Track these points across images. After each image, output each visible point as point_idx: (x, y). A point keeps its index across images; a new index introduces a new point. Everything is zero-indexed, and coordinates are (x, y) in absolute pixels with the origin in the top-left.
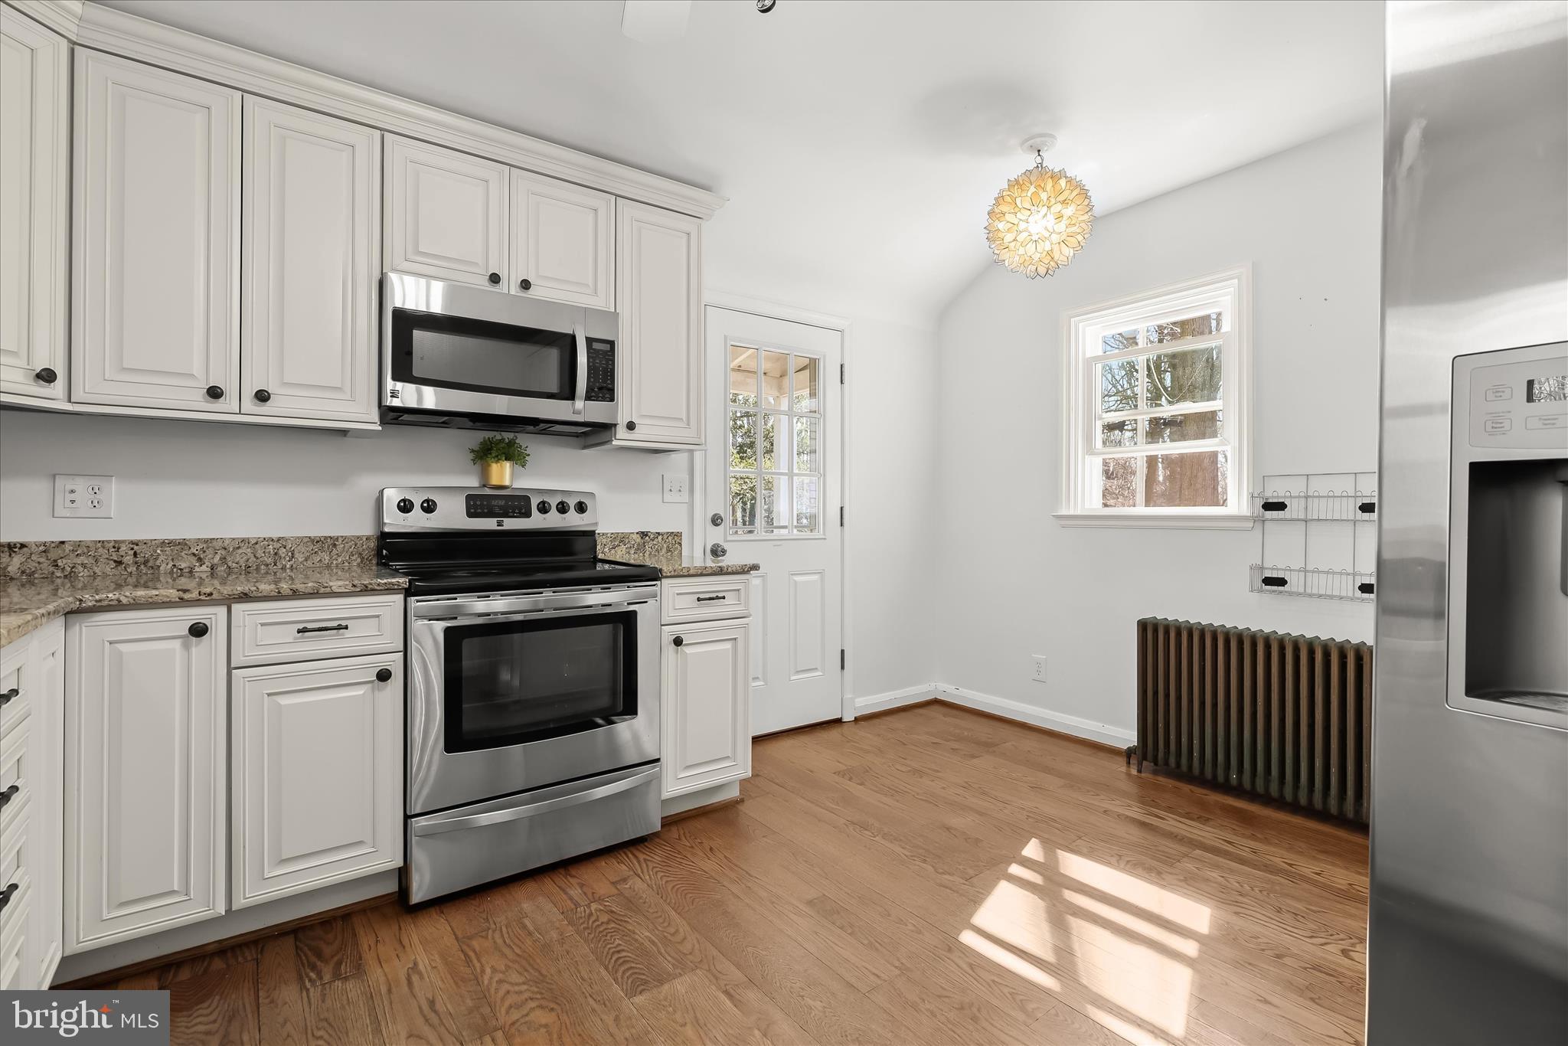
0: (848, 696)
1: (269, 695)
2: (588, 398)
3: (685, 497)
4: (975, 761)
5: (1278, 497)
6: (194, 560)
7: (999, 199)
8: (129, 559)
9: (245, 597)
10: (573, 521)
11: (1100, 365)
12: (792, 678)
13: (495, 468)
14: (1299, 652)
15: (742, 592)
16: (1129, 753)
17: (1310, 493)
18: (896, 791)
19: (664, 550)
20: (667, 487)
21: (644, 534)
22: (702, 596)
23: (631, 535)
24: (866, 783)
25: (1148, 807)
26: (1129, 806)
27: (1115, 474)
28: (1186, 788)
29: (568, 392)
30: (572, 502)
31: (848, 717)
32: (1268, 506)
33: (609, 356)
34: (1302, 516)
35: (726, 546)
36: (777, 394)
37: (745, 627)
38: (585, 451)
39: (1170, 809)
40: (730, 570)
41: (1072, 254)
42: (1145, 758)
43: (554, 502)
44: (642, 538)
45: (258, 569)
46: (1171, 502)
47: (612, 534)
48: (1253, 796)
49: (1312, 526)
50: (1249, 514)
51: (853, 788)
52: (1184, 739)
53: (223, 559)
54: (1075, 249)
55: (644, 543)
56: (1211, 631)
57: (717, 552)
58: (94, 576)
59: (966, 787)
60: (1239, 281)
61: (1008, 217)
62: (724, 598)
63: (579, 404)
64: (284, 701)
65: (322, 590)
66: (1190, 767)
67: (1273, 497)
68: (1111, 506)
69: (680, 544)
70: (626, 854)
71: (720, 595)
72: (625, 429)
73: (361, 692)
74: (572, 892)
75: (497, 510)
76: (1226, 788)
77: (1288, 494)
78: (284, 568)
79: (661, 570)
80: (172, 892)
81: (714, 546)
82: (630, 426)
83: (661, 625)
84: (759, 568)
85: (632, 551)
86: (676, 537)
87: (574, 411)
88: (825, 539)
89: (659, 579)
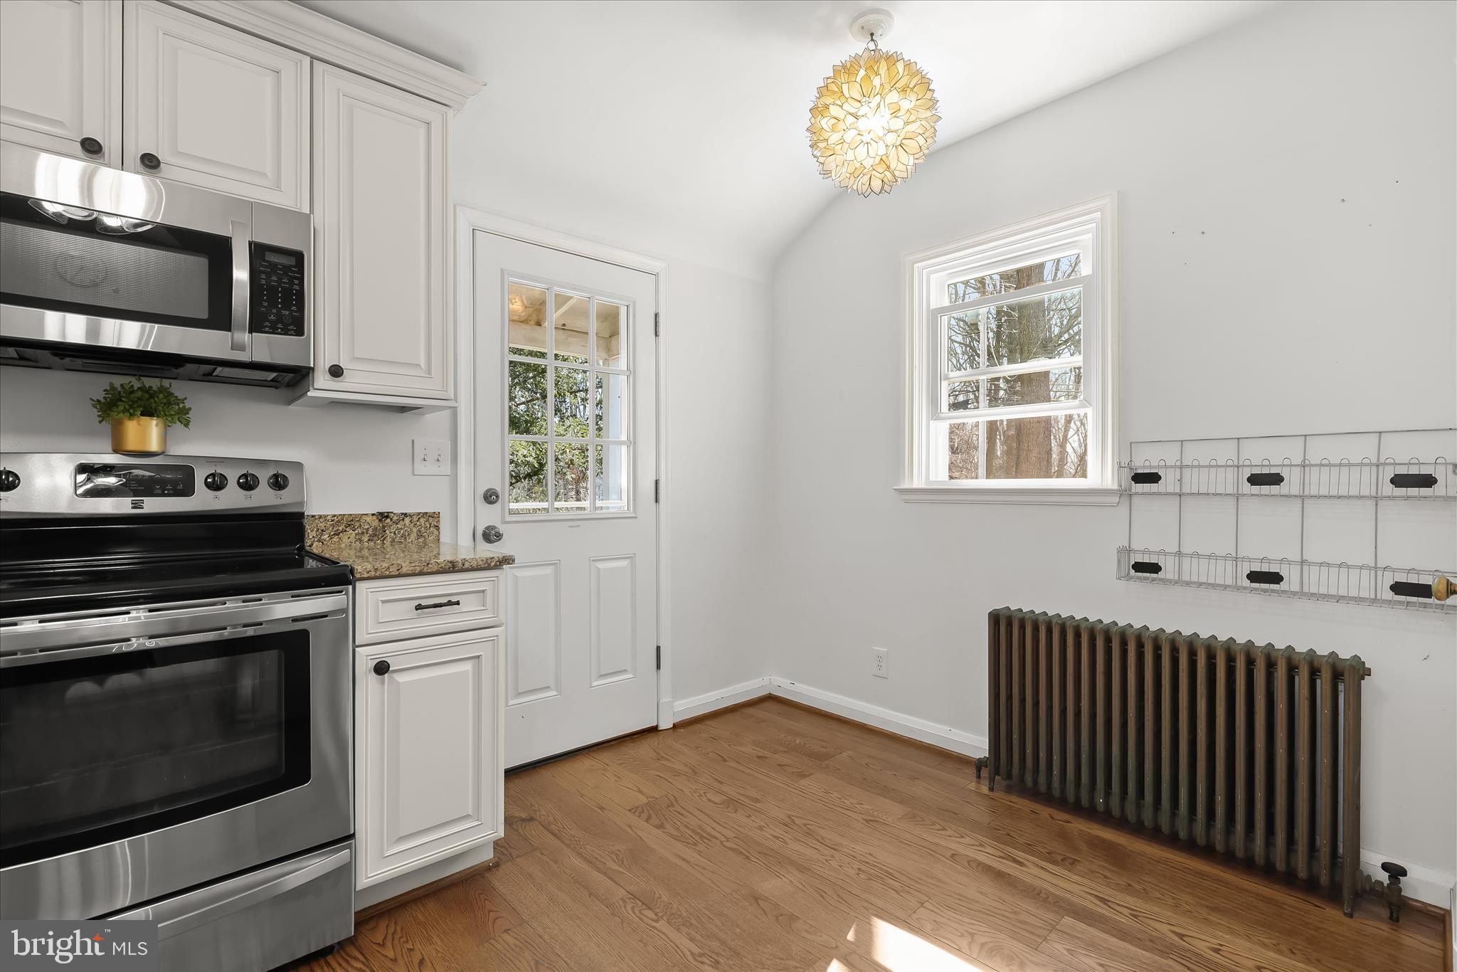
0: (665, 699)
2: (256, 328)
3: (446, 468)
4: (804, 782)
5: (1150, 467)
7: (823, 91)
10: (264, 498)
11: (946, 317)
12: (594, 684)
13: (131, 426)
14: (1178, 653)
15: (489, 595)
16: (979, 765)
17: (1187, 462)
18: (702, 837)
19: (413, 536)
20: (419, 456)
21: (383, 516)
22: (424, 603)
23: (364, 517)
24: (667, 825)
25: (1002, 846)
26: (981, 845)
27: (960, 447)
28: (1045, 812)
29: (219, 318)
30: (263, 475)
31: (665, 724)
32: (1139, 478)
33: (295, 272)
34: (1177, 490)
35: (502, 528)
36: (605, 356)
37: (493, 640)
38: (291, 407)
39: (1029, 848)
40: (467, 565)
41: (911, 163)
42: (997, 771)
43: (232, 475)
44: (380, 520)
46: (1008, 475)
47: (335, 516)
48: (1121, 823)
49: (1189, 503)
50: (1116, 487)
51: (650, 834)
52: (1042, 754)
54: (916, 156)
55: (384, 527)
56: (1073, 626)
57: (491, 535)
59: (788, 824)
60: (1101, 214)
61: (834, 110)
62: (458, 603)
66: (1049, 786)
67: (1144, 467)
68: (956, 478)
69: (437, 527)
71: (454, 599)
72: (328, 376)
75: (135, 486)
76: (1090, 813)
77: (1162, 463)
79: (352, 571)
81: (487, 528)
82: (336, 372)
83: (355, 646)
84: (513, 561)
85: (366, 538)
86: (432, 519)
87: (235, 347)
88: (636, 517)
89: (349, 583)
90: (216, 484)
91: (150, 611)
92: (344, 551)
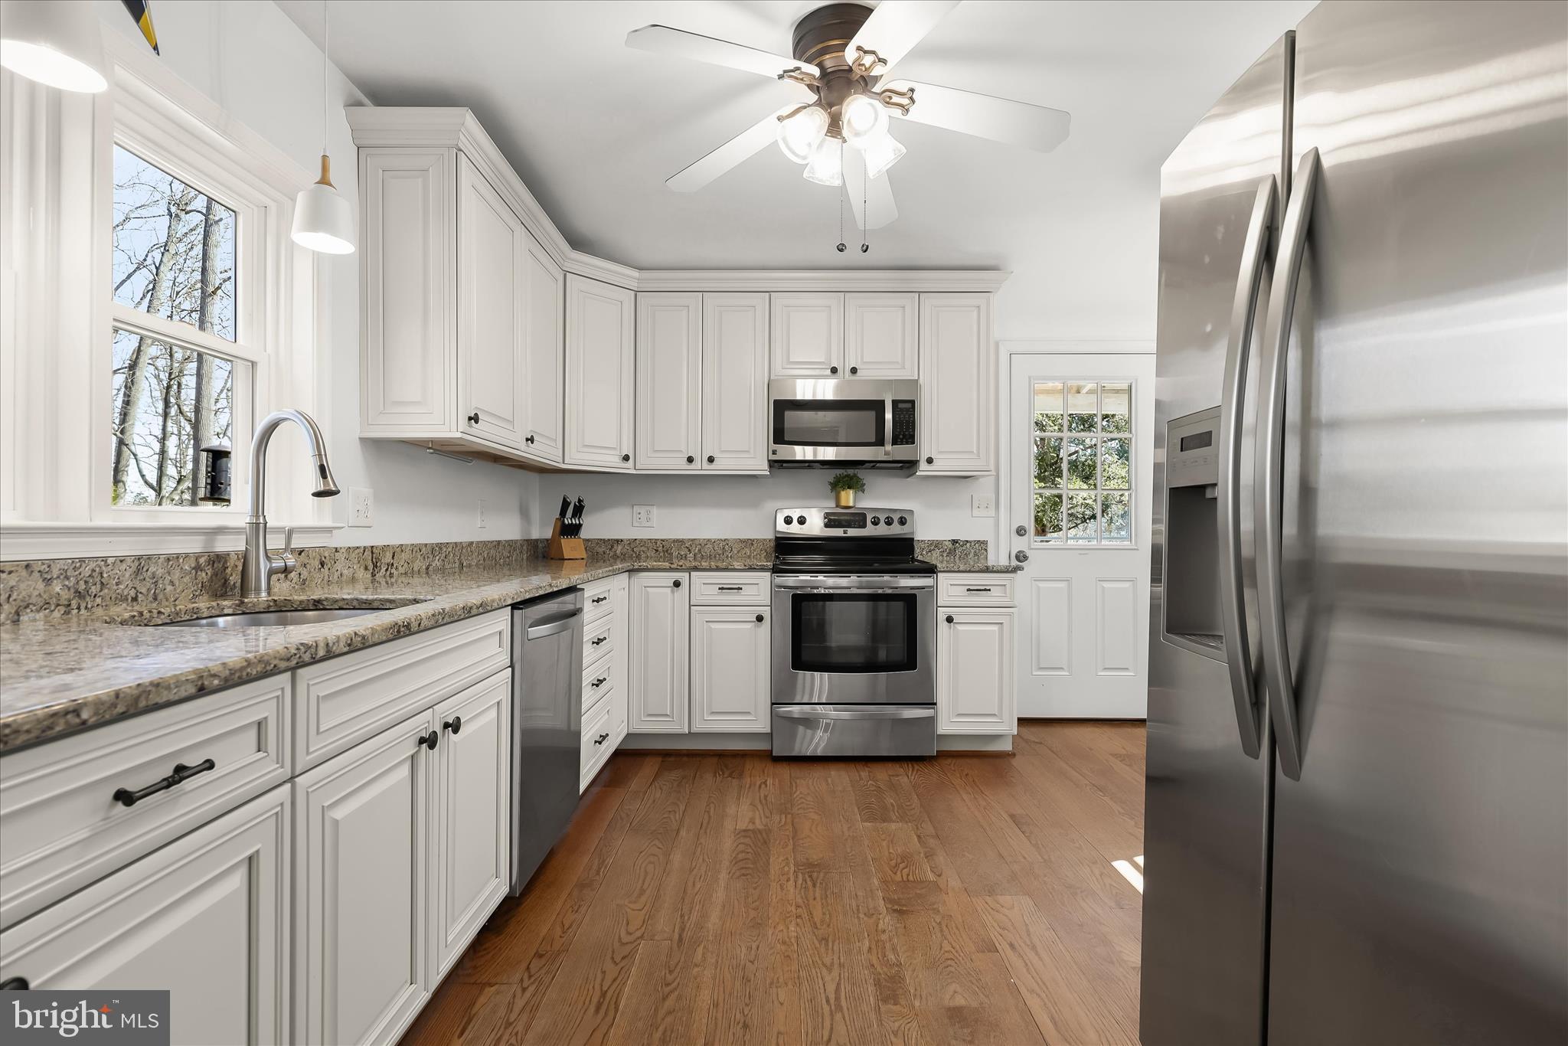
1: (707, 622)
2: (894, 443)
3: (992, 513)
6: (687, 550)
8: (660, 549)
9: (696, 569)
10: (896, 530)
12: (1100, 674)
13: (843, 494)
15: (1008, 587)
19: (972, 555)
20: (975, 505)
21: (954, 542)
22: (971, 588)
23: (944, 542)
29: (880, 442)
30: (896, 517)
33: (911, 411)
35: (1028, 552)
37: (1010, 615)
38: (908, 479)
40: (995, 569)
43: (882, 517)
44: (953, 544)
45: (715, 557)
47: (929, 541)
53: (699, 550)
55: (955, 547)
57: (1021, 555)
58: (647, 557)
62: (989, 590)
63: (889, 447)
64: (713, 626)
65: (730, 567)
69: (986, 550)
70: (908, 765)
71: (988, 588)
72: (926, 464)
73: (749, 627)
74: (862, 773)
75: (844, 523)
78: (727, 557)
79: (936, 567)
80: (667, 715)
81: (1018, 552)
82: (930, 461)
83: (937, 607)
84: (1023, 568)
85: (945, 555)
86: (983, 544)
87: (887, 453)
88: (1137, 549)
89: (935, 573)
90: (876, 522)
91: (858, 577)
92: (933, 558)
